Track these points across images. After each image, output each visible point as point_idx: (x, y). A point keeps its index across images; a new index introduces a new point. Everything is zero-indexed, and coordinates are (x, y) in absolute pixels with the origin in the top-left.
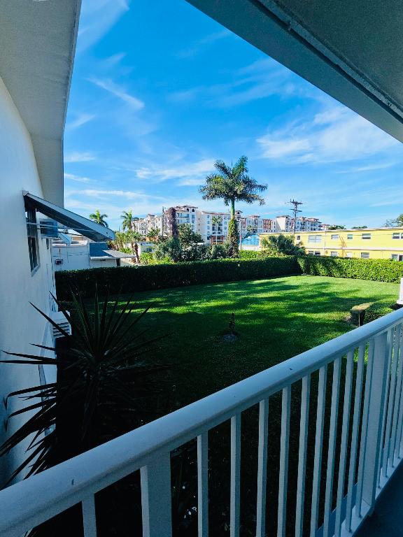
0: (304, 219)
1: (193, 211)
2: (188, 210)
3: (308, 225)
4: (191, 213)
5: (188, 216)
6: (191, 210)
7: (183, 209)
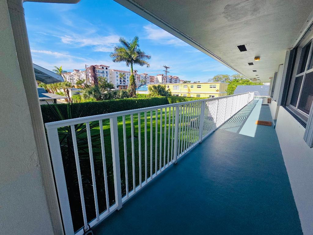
1: (107, 69)
2: (103, 68)
3: (173, 80)
4: (105, 70)
5: (103, 72)
6: (105, 68)
7: (100, 67)
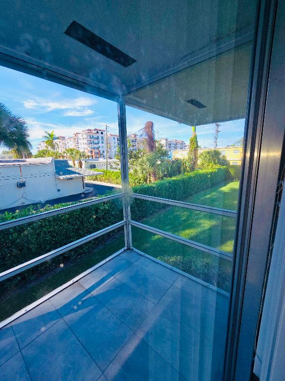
0: (176, 141)
1: (102, 133)
2: (98, 132)
3: (179, 146)
4: (100, 135)
5: (98, 138)
7: (94, 132)
